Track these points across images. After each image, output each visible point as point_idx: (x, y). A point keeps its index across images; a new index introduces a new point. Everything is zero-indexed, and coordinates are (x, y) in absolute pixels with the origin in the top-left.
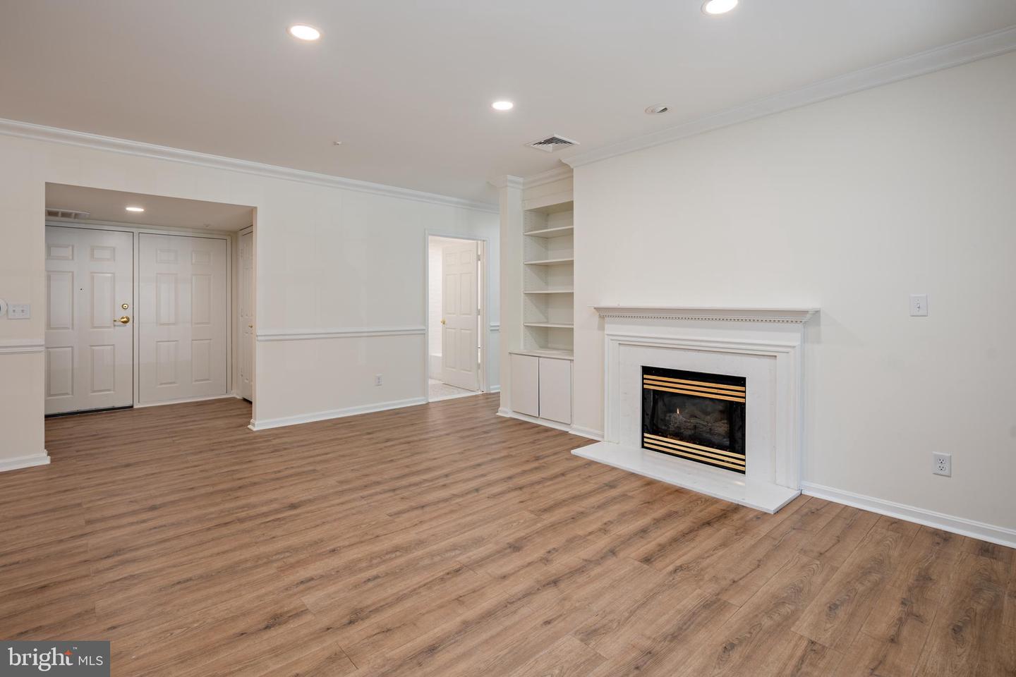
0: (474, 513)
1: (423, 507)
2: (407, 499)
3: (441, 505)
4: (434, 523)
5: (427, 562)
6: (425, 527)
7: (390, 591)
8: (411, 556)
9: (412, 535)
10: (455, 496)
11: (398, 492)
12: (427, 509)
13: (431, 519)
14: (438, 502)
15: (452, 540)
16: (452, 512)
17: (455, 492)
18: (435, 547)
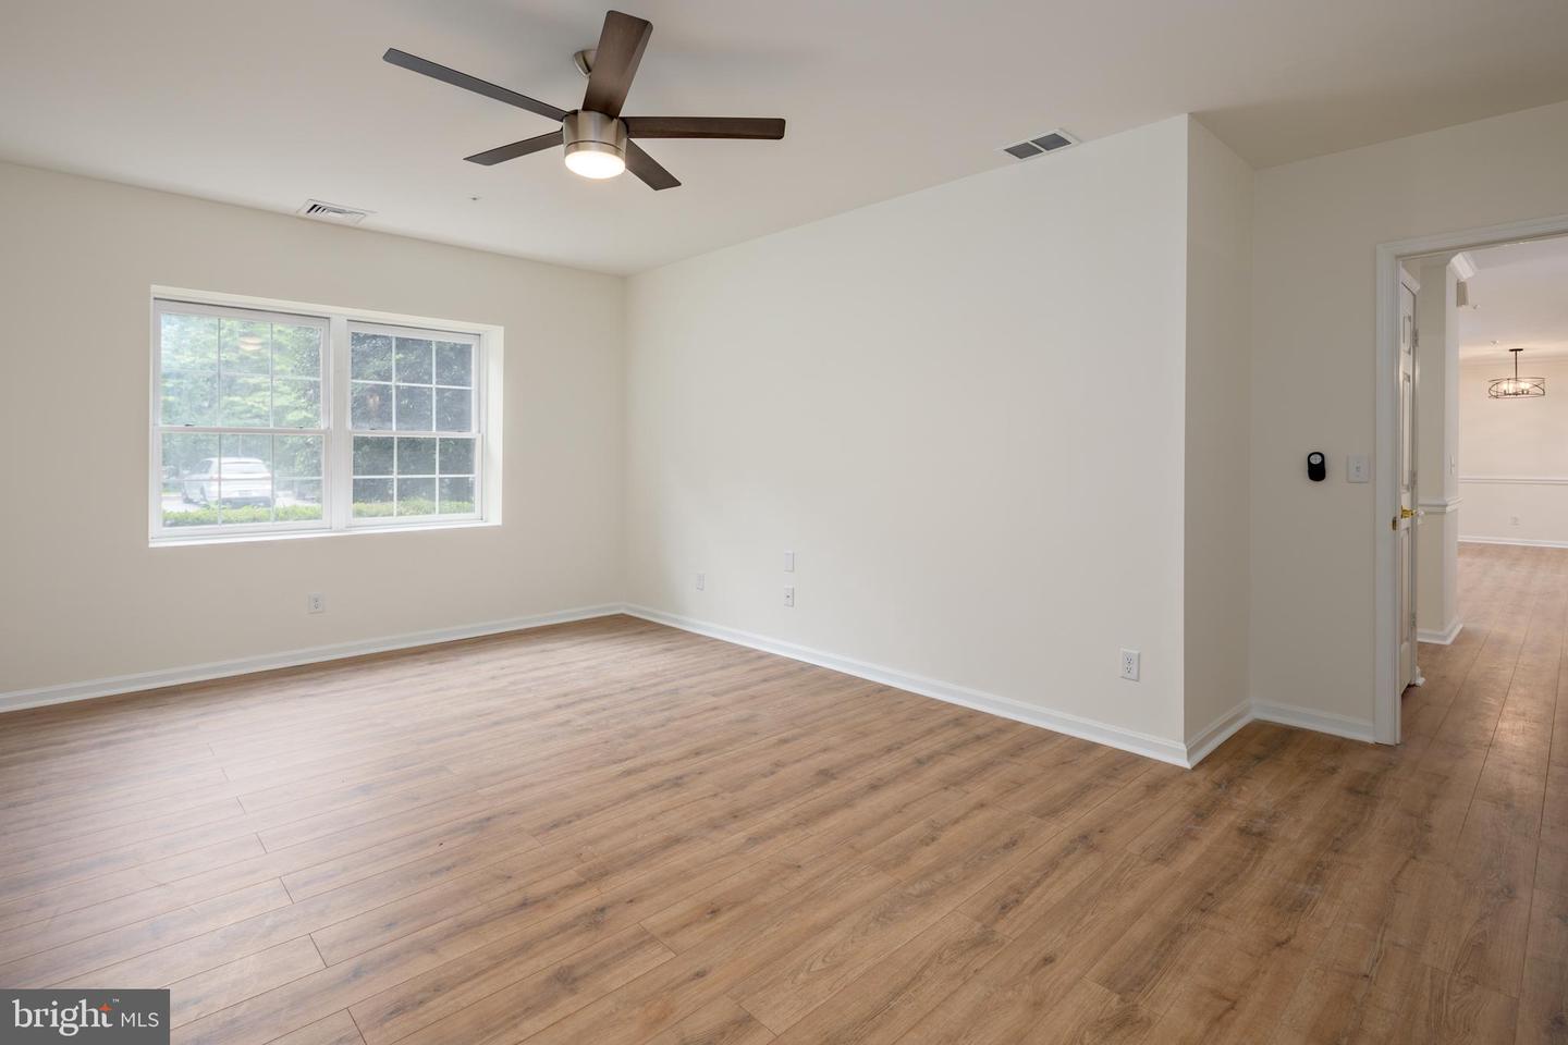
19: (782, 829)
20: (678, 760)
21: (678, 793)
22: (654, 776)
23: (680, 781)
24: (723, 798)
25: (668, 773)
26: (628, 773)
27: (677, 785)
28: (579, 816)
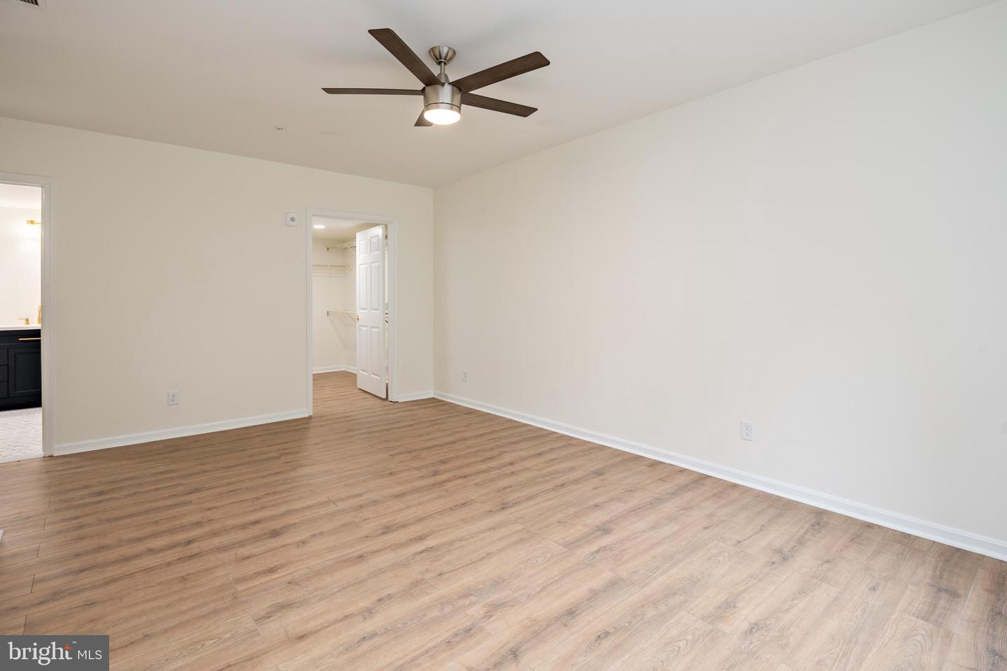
19: (341, 500)
20: (381, 550)
21: (389, 522)
22: (402, 535)
23: (385, 530)
24: (361, 517)
25: (392, 538)
26: (421, 538)
27: (387, 527)
28: (451, 509)
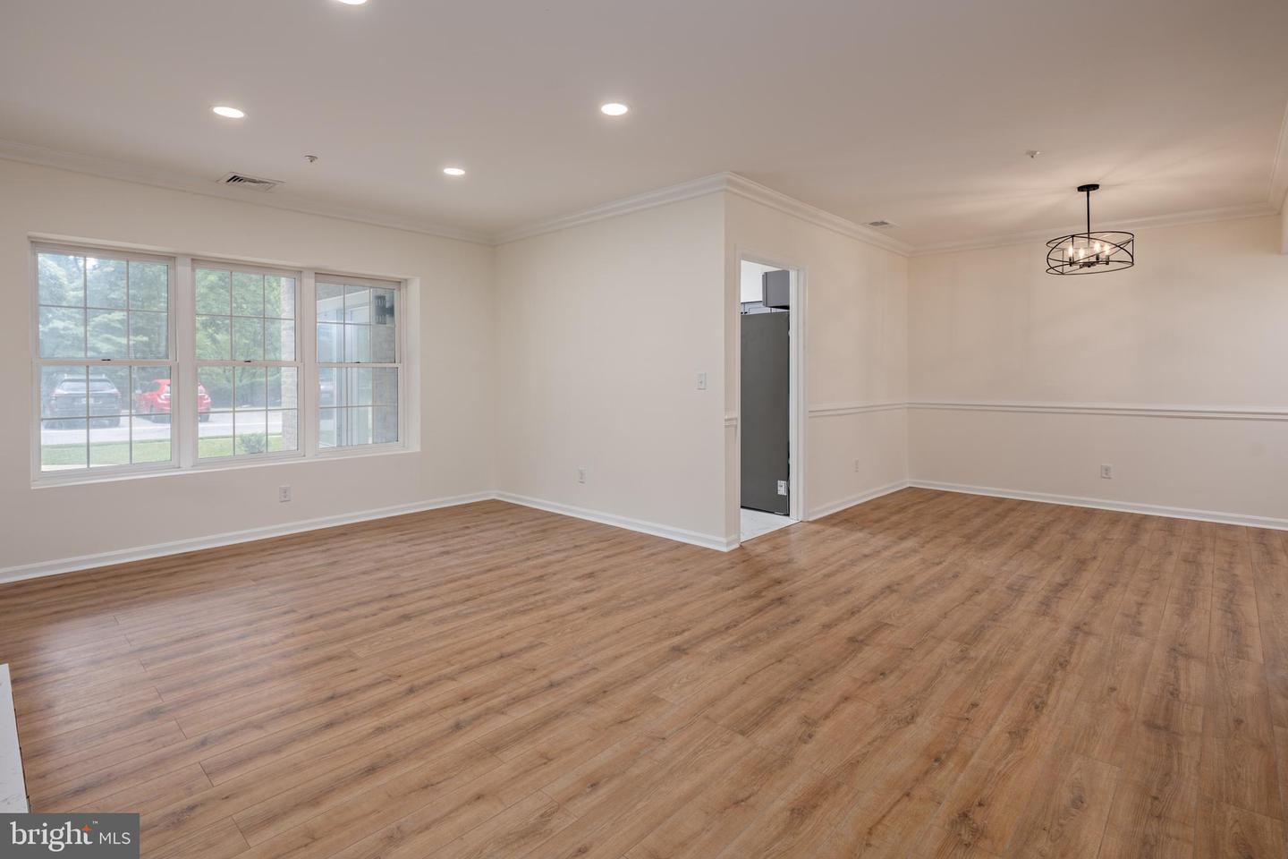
0: (433, 651)
1: (502, 657)
2: (527, 670)
3: (475, 660)
4: (487, 637)
5: (493, 605)
6: (497, 633)
7: (522, 588)
8: (510, 608)
9: (510, 624)
10: (451, 678)
11: (545, 682)
12: (496, 654)
13: (489, 641)
14: (478, 666)
15: (467, 622)
16: (461, 652)
17: (452, 686)
18: (486, 615)
